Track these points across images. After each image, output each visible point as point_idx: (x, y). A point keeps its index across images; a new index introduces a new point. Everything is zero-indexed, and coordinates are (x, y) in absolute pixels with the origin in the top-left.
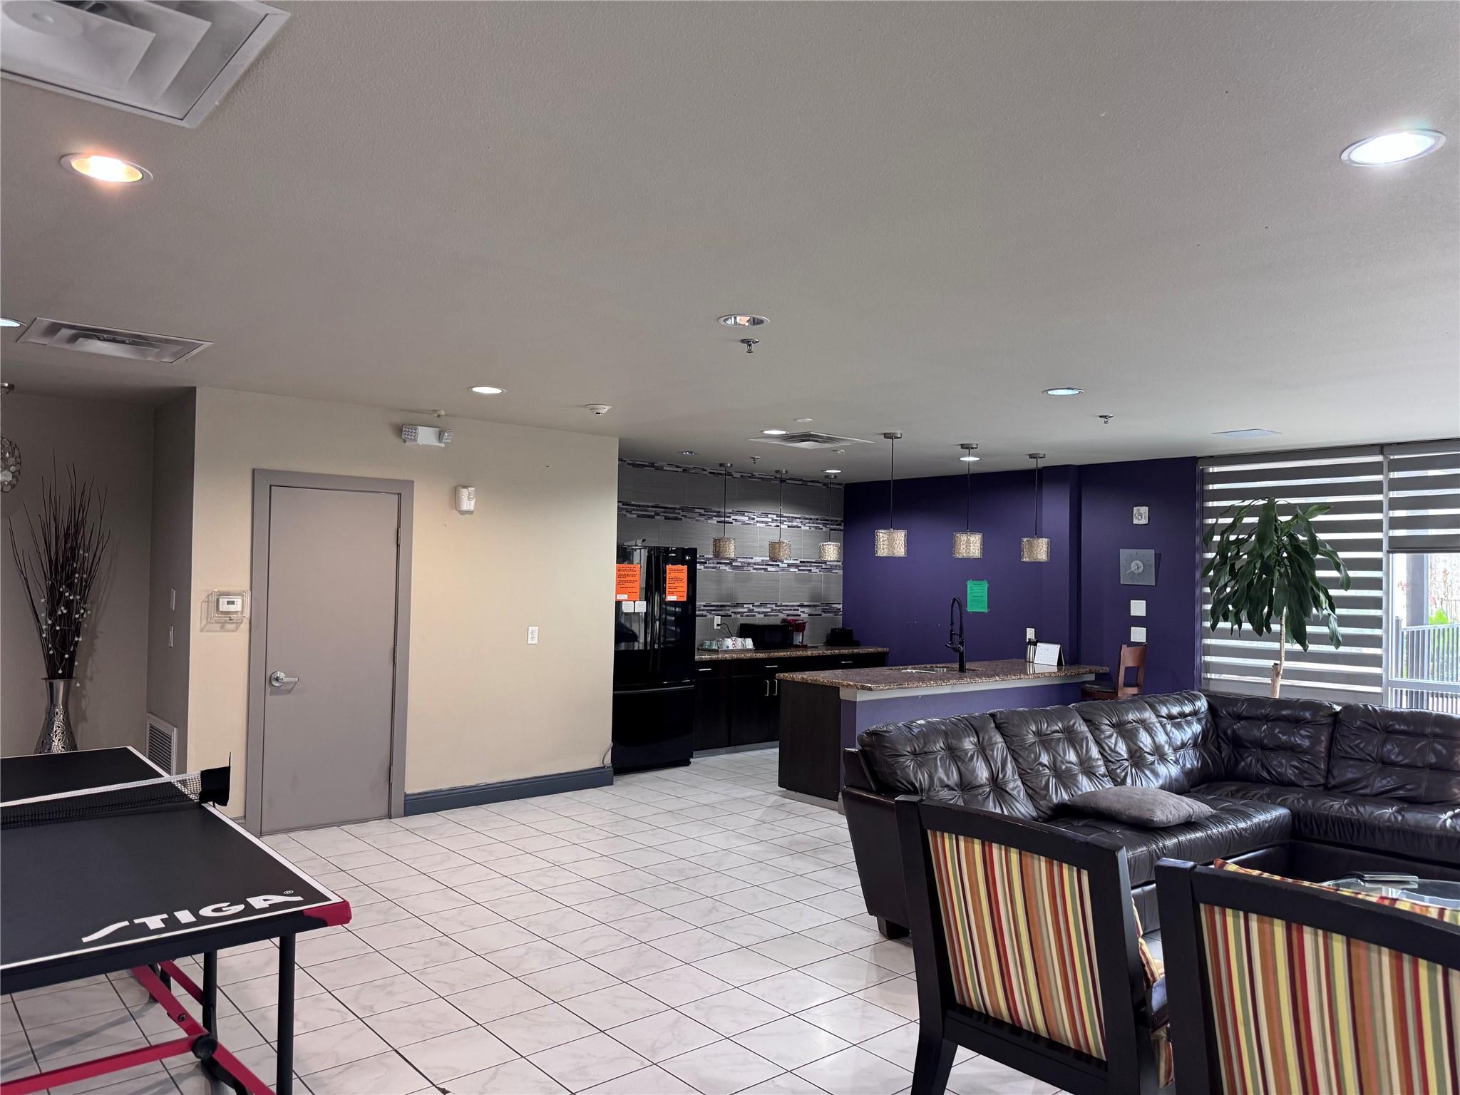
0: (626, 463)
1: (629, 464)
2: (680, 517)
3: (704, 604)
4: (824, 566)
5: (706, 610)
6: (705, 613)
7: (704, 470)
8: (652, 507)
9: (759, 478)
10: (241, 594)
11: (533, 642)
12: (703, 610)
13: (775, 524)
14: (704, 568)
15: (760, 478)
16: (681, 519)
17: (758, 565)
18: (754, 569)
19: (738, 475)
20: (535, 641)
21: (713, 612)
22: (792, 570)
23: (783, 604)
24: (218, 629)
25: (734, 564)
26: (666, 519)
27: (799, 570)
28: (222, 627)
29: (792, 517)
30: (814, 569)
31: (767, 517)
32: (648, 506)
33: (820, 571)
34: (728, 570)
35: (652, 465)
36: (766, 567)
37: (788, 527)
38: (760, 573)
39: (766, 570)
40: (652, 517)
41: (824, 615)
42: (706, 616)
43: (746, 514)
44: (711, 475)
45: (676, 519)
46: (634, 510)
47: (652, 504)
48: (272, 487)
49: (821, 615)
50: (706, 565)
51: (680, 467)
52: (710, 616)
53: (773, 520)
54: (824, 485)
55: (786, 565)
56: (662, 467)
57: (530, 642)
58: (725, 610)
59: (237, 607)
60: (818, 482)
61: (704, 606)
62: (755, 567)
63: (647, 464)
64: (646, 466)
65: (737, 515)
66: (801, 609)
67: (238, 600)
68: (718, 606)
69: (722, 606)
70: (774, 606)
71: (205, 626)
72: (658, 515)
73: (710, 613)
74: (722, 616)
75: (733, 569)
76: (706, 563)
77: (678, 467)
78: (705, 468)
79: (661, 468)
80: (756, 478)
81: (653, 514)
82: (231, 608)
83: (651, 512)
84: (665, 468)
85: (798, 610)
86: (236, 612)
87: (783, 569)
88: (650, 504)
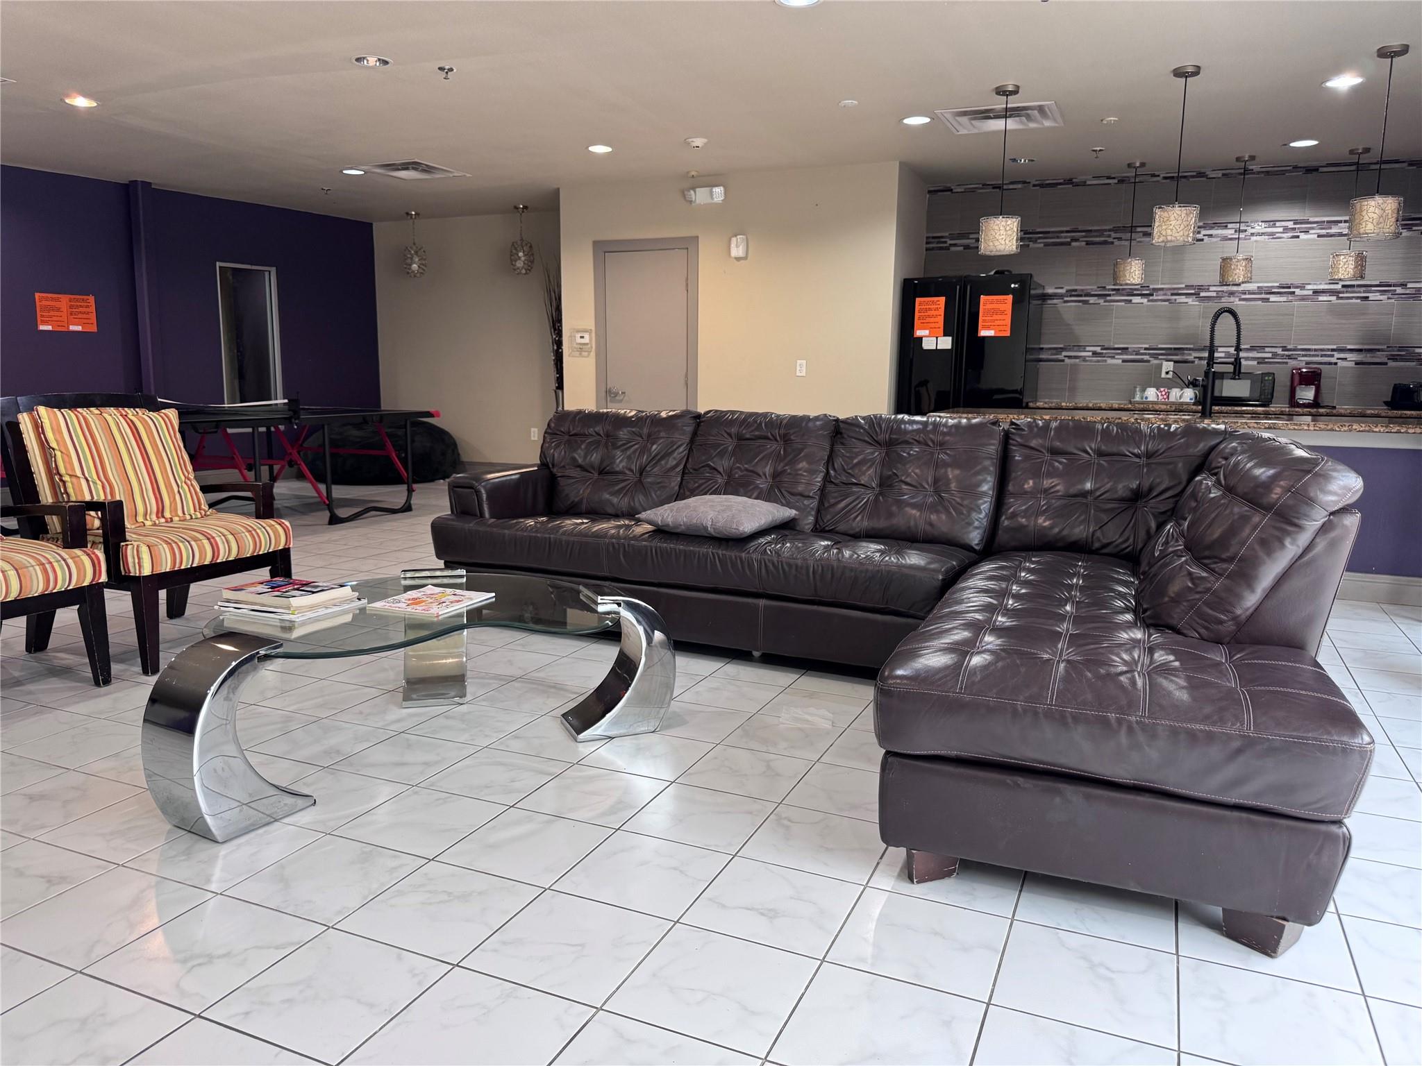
0: (1031, 185)
1: (1034, 186)
2: (1110, 240)
3: (1147, 346)
4: (1399, 290)
5: (1149, 354)
6: (1146, 357)
7: (1153, 175)
8: (1067, 232)
9: (1259, 173)
10: (589, 331)
11: (800, 375)
12: (1145, 354)
13: (1290, 234)
14: (1149, 301)
15: (1263, 172)
16: (1112, 243)
17: (1250, 294)
18: (1240, 300)
19: (1219, 174)
20: (804, 374)
21: (1160, 357)
22: (1321, 298)
23: (1299, 347)
24: (578, 355)
25: (1202, 294)
26: (1087, 244)
27: (1339, 298)
28: (580, 354)
29: (1328, 222)
30: (1377, 296)
31: (1274, 226)
32: (1062, 232)
33: (1389, 298)
34: (1190, 303)
35: (1069, 182)
36: (1268, 296)
37: (1319, 236)
38: (1256, 305)
39: (1267, 300)
40: (1069, 244)
41: (1391, 364)
42: (1148, 361)
43: (1230, 226)
44: (1164, 181)
45: (1105, 243)
46: (1040, 238)
47: (1068, 229)
48: (606, 254)
49: (1386, 364)
50: (1151, 298)
51: (1114, 178)
52: (1156, 362)
53: (1286, 229)
54: (1410, 165)
55: (1311, 293)
56: (1085, 182)
57: (798, 374)
58: (1183, 354)
59: (586, 340)
60: (1397, 162)
61: (1146, 349)
62: (1244, 297)
63: (1062, 181)
64: (1060, 184)
65: (1212, 228)
66: (1337, 355)
67: (587, 336)
68: (1171, 349)
69: (1175, 349)
70: (1279, 351)
71: (571, 353)
72: (1076, 240)
73: (1157, 358)
74: (1175, 362)
75: (1199, 301)
76: (1152, 295)
77: (1109, 178)
78: (1157, 173)
79: (1084, 184)
80: (1254, 173)
81: (1069, 240)
82: (583, 341)
83: (1065, 238)
84: (1088, 183)
85: (1333, 356)
86: (587, 344)
87: (1303, 298)
88: (1065, 229)
